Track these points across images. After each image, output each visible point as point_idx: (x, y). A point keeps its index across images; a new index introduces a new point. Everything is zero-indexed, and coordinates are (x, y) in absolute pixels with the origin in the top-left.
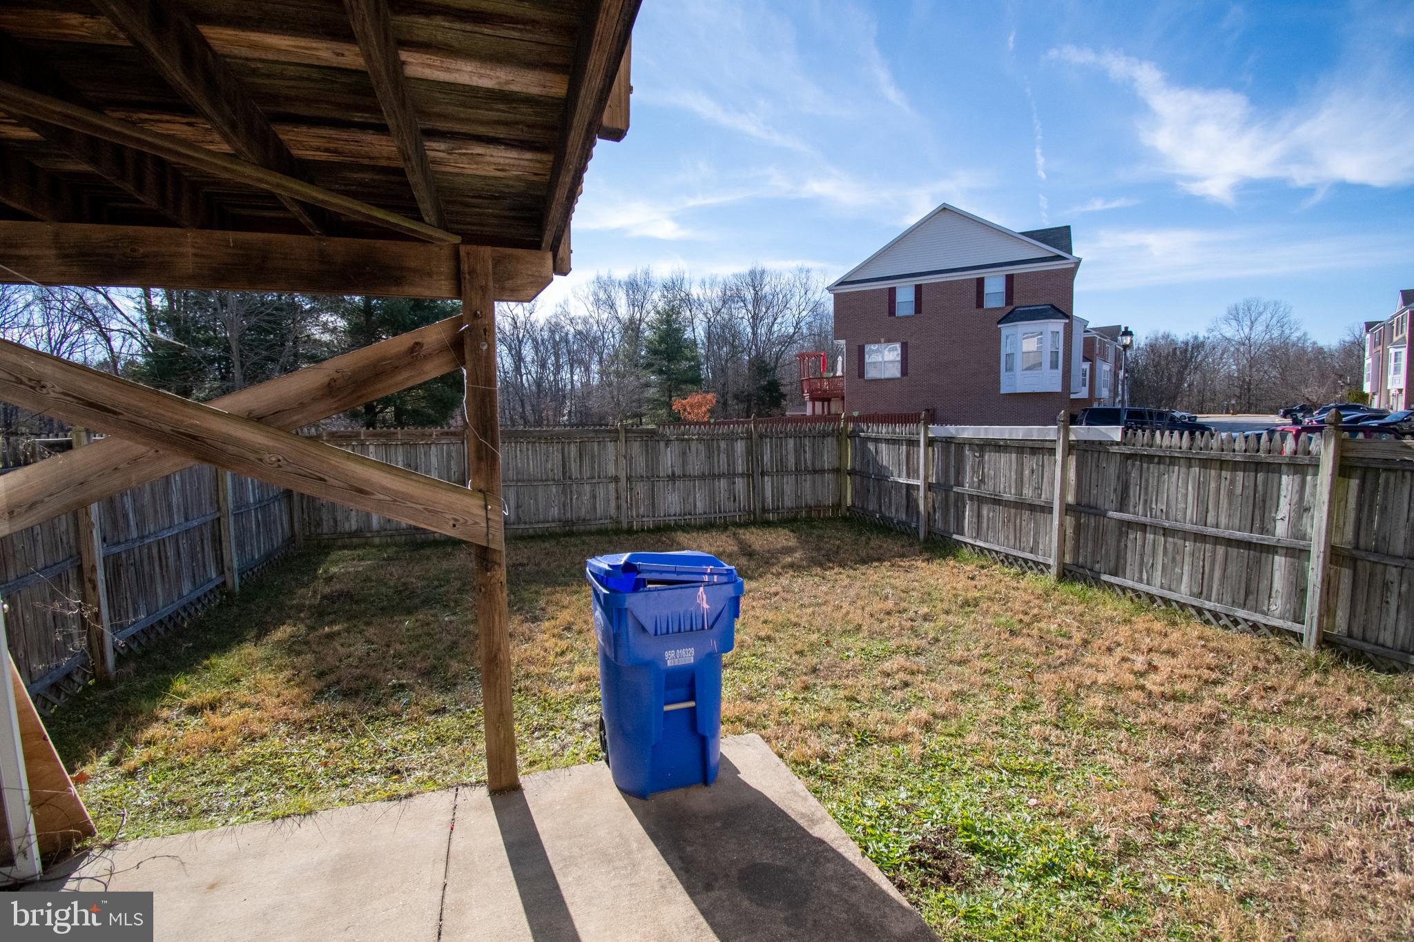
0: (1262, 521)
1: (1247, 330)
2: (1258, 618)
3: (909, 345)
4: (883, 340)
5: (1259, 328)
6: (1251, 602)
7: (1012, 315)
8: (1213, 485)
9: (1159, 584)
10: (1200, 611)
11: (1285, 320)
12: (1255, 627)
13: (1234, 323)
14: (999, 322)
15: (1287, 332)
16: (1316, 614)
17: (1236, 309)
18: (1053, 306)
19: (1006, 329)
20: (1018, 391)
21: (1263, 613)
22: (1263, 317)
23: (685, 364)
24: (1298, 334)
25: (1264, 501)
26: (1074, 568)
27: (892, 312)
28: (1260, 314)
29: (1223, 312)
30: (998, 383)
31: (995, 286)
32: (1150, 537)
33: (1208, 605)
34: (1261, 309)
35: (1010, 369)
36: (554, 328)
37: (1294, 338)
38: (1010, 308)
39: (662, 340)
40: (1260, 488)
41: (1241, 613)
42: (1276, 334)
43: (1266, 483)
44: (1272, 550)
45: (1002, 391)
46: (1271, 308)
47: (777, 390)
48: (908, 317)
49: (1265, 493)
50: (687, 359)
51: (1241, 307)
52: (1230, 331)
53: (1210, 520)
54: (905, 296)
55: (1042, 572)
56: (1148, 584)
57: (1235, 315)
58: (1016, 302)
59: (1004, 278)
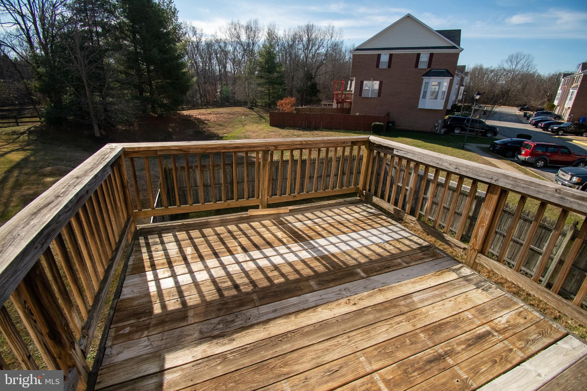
0: (539, 244)
1: (514, 67)
2: (528, 271)
3: (383, 82)
4: (372, 79)
5: (519, 66)
6: (527, 266)
7: (430, 73)
8: (526, 228)
9: (497, 251)
10: (509, 264)
11: (530, 64)
12: (526, 274)
13: (510, 63)
14: (423, 76)
15: (530, 69)
16: (548, 277)
17: (512, 56)
18: (447, 70)
19: (426, 79)
20: (426, 108)
21: (531, 270)
22: (522, 61)
23: (276, 75)
24: (534, 70)
25: (542, 238)
26: (466, 237)
27: (378, 66)
28: (521, 60)
29: (506, 58)
30: (418, 103)
31: (424, 58)
32: (498, 236)
33: (512, 262)
34: (522, 58)
35: (424, 97)
36: (209, 45)
37: (531, 72)
38: (429, 69)
39: (267, 62)
40: (542, 234)
41: (523, 268)
42: (525, 69)
43: (544, 233)
44: (541, 254)
45: (419, 107)
46: (526, 57)
47: (316, 88)
48: (384, 69)
49: (543, 236)
50: (277, 72)
51: (514, 56)
52: (507, 66)
53: (522, 237)
54: (385, 58)
55: (453, 234)
56: (493, 250)
57: (511, 59)
58: (432, 67)
59: (429, 55)
